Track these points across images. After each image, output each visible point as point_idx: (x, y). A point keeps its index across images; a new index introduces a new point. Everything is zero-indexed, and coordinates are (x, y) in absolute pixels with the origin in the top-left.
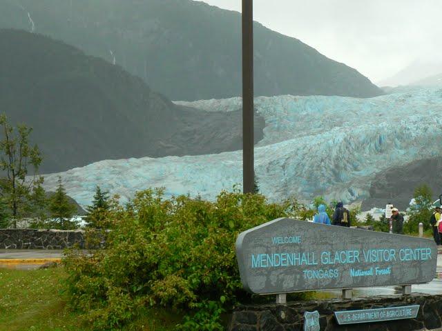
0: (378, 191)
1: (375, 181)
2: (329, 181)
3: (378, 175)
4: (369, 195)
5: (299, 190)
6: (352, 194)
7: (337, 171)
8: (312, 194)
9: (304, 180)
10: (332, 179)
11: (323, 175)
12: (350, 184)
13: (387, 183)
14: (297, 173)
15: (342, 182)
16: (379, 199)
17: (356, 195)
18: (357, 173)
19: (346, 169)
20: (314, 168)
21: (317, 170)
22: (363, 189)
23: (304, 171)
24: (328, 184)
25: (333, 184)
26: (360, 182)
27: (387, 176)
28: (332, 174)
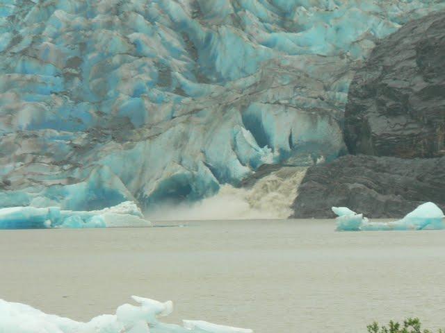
0: (379, 125)
1: (369, 76)
2: (164, 78)
3: (382, 49)
4: (337, 141)
5: (24, 118)
6: (262, 139)
7: (202, 32)
8: (80, 139)
9: (48, 75)
10: (179, 65)
11: (136, 50)
12: (257, 89)
13: (419, 83)
14: (17, 40)
15: (221, 80)
16: (382, 160)
17: (279, 138)
18: (286, 39)
19: (238, 23)
20: (99, 19)
21: (109, 25)
22: (313, 114)
23: (49, 30)
24: (156, 92)
25: (180, 91)
26: (300, 81)
27: (424, 50)
28: (177, 43)
